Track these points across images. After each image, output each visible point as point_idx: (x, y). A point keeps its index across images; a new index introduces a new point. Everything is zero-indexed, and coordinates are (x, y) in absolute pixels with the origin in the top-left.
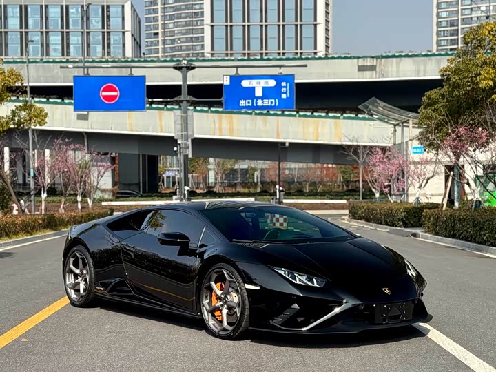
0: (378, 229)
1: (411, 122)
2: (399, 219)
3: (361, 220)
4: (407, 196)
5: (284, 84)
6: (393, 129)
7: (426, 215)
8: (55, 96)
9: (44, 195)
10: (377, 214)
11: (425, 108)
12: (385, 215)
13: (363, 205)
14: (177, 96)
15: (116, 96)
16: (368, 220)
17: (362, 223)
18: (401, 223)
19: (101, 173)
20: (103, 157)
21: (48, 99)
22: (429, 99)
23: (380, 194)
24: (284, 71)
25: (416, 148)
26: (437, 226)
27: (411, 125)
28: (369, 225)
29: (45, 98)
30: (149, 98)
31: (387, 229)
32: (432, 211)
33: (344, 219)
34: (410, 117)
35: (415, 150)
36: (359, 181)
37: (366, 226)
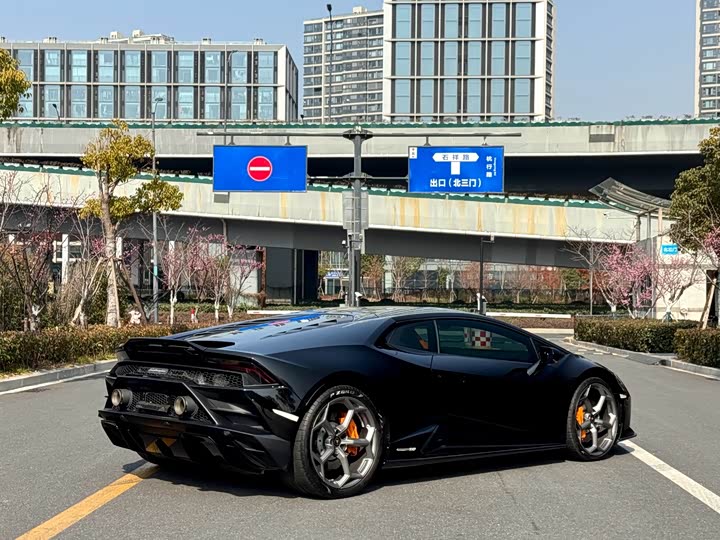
0: (614, 354)
1: (660, 211)
2: (642, 341)
3: (591, 341)
4: (655, 311)
5: (489, 159)
6: (636, 221)
7: (680, 336)
8: (186, 171)
9: (174, 300)
10: (612, 334)
11: (679, 193)
12: (624, 335)
13: (593, 321)
14: (347, 173)
15: (268, 173)
16: (601, 342)
17: (593, 346)
18: (646, 347)
19: (246, 273)
20: (248, 251)
21: (177, 175)
22: (685, 181)
23: (617, 308)
24: (491, 142)
25: (668, 247)
26: (693, 351)
27: (660, 215)
28: (602, 348)
29: (173, 173)
30: (311, 175)
31: (626, 354)
32: (688, 331)
33: (568, 341)
34: (659, 205)
35: (666, 250)
36: (588, 290)
37: (597, 350)
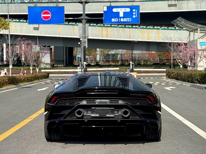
0: (184, 84)
1: (199, 30)
2: (196, 79)
3: (173, 79)
4: (197, 67)
5: (134, 10)
6: (188, 33)
8: (23, 19)
9: (11, 67)
10: (182, 76)
12: (188, 77)
13: (174, 71)
14: (80, 17)
15: (49, 17)
16: (177, 79)
17: (174, 81)
18: (197, 82)
19: (43, 56)
20: (44, 47)
21: (19, 20)
23: (183, 66)
24: (135, 4)
25: (202, 43)
27: (199, 31)
28: (178, 82)
29: (18, 19)
30: (66, 18)
31: (189, 84)
33: (163, 78)
34: (198, 27)
35: (201, 44)
36: (171, 60)
37: (176, 83)
